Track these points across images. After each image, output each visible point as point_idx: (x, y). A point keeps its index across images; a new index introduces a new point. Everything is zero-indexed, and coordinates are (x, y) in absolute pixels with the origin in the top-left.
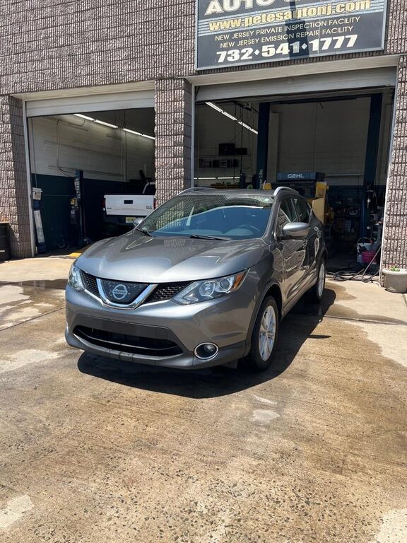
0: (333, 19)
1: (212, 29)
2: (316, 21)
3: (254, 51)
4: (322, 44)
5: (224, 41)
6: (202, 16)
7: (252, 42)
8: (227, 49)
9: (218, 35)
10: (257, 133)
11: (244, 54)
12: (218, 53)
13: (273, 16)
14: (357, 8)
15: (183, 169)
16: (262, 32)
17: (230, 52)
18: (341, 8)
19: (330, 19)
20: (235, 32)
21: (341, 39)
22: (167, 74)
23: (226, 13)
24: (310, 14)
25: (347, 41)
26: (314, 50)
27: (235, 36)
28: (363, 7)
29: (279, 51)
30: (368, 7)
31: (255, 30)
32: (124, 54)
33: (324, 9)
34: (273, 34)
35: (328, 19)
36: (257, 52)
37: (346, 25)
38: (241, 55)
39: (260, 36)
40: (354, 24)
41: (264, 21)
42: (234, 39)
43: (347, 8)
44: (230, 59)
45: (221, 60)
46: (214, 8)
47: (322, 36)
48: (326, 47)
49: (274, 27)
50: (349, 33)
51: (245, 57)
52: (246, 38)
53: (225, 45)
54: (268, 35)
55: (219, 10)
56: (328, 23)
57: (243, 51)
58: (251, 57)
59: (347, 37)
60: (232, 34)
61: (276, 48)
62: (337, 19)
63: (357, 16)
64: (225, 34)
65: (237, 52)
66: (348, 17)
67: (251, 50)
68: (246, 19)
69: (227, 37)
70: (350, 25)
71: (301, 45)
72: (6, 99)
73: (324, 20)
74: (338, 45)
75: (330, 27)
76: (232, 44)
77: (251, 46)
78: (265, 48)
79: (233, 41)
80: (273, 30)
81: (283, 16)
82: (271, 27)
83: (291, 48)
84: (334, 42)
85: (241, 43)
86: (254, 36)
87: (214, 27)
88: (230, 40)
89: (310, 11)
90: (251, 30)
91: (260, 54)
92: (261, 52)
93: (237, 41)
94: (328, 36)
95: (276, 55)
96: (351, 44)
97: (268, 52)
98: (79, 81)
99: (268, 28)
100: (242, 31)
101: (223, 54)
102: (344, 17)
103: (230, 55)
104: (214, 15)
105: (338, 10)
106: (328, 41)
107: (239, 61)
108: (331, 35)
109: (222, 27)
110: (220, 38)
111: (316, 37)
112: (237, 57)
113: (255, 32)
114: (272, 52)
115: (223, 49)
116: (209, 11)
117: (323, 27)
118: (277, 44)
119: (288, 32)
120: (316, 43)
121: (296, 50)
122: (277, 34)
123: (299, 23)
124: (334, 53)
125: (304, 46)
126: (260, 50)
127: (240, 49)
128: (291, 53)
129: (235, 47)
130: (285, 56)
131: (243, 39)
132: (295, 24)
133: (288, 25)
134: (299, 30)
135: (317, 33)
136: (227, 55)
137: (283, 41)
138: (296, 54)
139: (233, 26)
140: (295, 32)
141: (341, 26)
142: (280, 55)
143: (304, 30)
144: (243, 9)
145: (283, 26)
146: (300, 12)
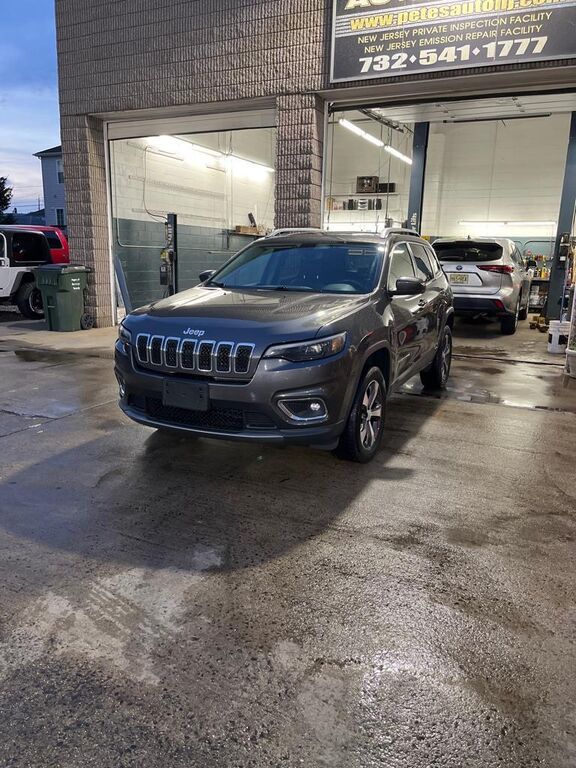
0: (516, 15)
1: (353, 28)
2: (491, 18)
3: (409, 57)
4: (499, 49)
5: (369, 44)
6: (342, 10)
7: (407, 45)
8: (373, 55)
9: (361, 36)
11: (395, 61)
12: (361, 60)
13: (438, 10)
14: (549, 1)
16: (420, 32)
17: (377, 59)
19: (512, 15)
20: (385, 32)
21: (525, 43)
22: (294, 88)
24: (485, 9)
25: (532, 45)
26: (488, 56)
27: (385, 37)
29: (441, 58)
31: (411, 29)
33: (505, 1)
34: (434, 35)
35: (509, 16)
36: (413, 59)
37: (533, 23)
38: (392, 62)
39: (418, 37)
40: (544, 22)
41: (423, 17)
42: (382, 41)
43: (535, 2)
44: (376, 68)
45: (365, 69)
47: (500, 39)
48: (504, 52)
49: (437, 25)
50: (536, 34)
51: (397, 65)
52: (400, 40)
53: (371, 49)
54: (427, 36)
56: (508, 21)
57: (395, 57)
58: (405, 66)
59: (533, 39)
60: (380, 35)
61: (439, 53)
62: (522, 15)
63: (549, 11)
64: (371, 34)
65: (386, 58)
66: (536, 13)
67: (404, 56)
68: (400, 16)
69: (374, 39)
70: (538, 23)
71: (471, 50)
73: (504, 17)
74: (521, 51)
75: (512, 26)
76: (380, 48)
77: (405, 50)
78: (423, 54)
79: (382, 43)
80: (435, 30)
81: (450, 11)
82: (433, 26)
83: (458, 54)
85: (391, 47)
86: (410, 37)
87: (356, 25)
88: (378, 43)
89: (485, 4)
90: (406, 29)
91: (417, 61)
92: (418, 59)
93: (386, 43)
94: (509, 38)
95: (439, 63)
96: (538, 49)
97: (428, 59)
99: (429, 26)
100: (394, 31)
101: (368, 61)
102: (531, 13)
103: (377, 63)
104: (358, 9)
105: (523, 3)
106: (508, 45)
107: (389, 70)
108: (513, 37)
109: (368, 26)
110: (364, 40)
111: (492, 40)
112: (386, 66)
113: (411, 33)
114: (433, 58)
115: (368, 55)
117: (502, 26)
118: (439, 49)
119: (456, 33)
120: (491, 48)
121: (465, 56)
122: (440, 35)
123: (470, 21)
124: (515, 61)
125: (476, 51)
126: (418, 56)
127: (391, 53)
128: (458, 60)
129: (384, 52)
130: (451, 64)
131: (395, 41)
132: (464, 21)
133: (455, 23)
134: (469, 30)
135: (494, 33)
136: (373, 63)
137: (449, 45)
138: (465, 62)
139: (382, 24)
140: (464, 32)
141: (526, 25)
142: (444, 63)
143: (477, 30)
144: (396, 1)
145: (449, 24)
146: (471, 5)
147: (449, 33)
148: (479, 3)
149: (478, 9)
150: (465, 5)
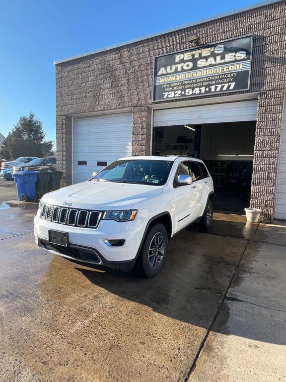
0: (222, 75)
1: (161, 82)
2: (213, 76)
3: (182, 92)
4: (216, 88)
5: (166, 88)
6: (156, 75)
7: (181, 87)
8: (168, 91)
9: (164, 85)
10: (194, 130)
12: (164, 93)
13: (192, 74)
14: (235, 69)
16: (186, 83)
18: (227, 69)
20: (173, 83)
21: (226, 85)
23: (168, 74)
24: (210, 73)
25: (229, 86)
26: (212, 91)
27: (172, 85)
28: (238, 68)
29: (194, 92)
30: (241, 68)
31: (182, 82)
33: (218, 69)
34: (191, 84)
35: (220, 75)
36: (183, 93)
37: (229, 78)
38: (175, 94)
39: (185, 85)
40: (234, 77)
41: (187, 77)
42: (172, 87)
43: (230, 69)
44: (169, 96)
45: (165, 97)
46: (162, 71)
47: (216, 84)
48: (218, 89)
49: (192, 80)
50: (230, 82)
51: (177, 95)
52: (178, 86)
53: (167, 90)
54: (189, 84)
55: (165, 72)
56: (220, 77)
57: (176, 92)
58: (180, 95)
59: (229, 84)
60: (171, 84)
61: (193, 90)
62: (225, 75)
63: (235, 73)
64: (167, 84)
65: (173, 92)
66: (230, 73)
67: (180, 92)
68: (178, 76)
70: (231, 77)
71: (205, 89)
73: (217, 76)
74: (225, 88)
75: (221, 79)
76: (171, 89)
77: (180, 90)
78: (187, 91)
79: (171, 87)
80: (191, 81)
81: (197, 74)
82: (190, 80)
83: (200, 90)
84: (223, 87)
85: (175, 88)
86: (182, 85)
88: (170, 87)
89: (210, 71)
90: (180, 82)
91: (185, 94)
93: (173, 87)
94: (220, 83)
95: (193, 94)
96: (231, 87)
97: (189, 92)
99: (189, 80)
100: (176, 82)
101: (166, 94)
102: (228, 74)
103: (170, 94)
104: (163, 75)
105: (225, 70)
106: (220, 86)
107: (174, 97)
108: (222, 83)
109: (166, 81)
110: (165, 86)
111: (213, 84)
112: (173, 95)
114: (191, 92)
115: (166, 92)
116: (160, 73)
117: (217, 79)
118: (193, 89)
119: (199, 82)
120: (213, 88)
121: (203, 91)
122: (193, 83)
123: (205, 78)
124: (222, 93)
125: (207, 89)
126: (185, 91)
127: (175, 91)
128: (200, 93)
129: (172, 91)
130: (197, 94)
131: (176, 86)
132: (202, 78)
133: (199, 79)
134: (204, 81)
135: (214, 82)
136: (168, 94)
137: (197, 87)
138: (203, 93)
139: (171, 80)
140: (203, 82)
141: (227, 78)
142: (195, 94)
143: (207, 81)
144: (176, 72)
145: (196, 79)
146: (205, 72)
147: (196, 83)
148: (208, 70)
149: (208, 73)
150: (203, 72)
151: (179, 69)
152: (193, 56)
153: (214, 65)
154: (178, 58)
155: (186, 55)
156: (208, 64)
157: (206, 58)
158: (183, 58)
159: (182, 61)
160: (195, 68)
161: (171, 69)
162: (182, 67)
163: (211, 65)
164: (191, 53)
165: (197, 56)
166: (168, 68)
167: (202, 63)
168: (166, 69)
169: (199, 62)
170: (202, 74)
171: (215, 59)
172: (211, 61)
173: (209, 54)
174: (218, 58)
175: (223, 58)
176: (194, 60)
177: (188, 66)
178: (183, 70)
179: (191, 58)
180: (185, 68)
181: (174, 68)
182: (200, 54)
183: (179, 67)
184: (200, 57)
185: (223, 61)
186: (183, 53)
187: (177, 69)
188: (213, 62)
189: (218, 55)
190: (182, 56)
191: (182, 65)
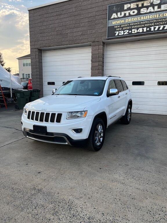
0: (159, 19)
1: (113, 24)
2: (152, 20)
3: (129, 31)
4: (155, 28)
5: (118, 28)
6: (109, 19)
7: (128, 28)
8: (119, 31)
9: (115, 26)
11: (125, 32)
12: (115, 32)
13: (136, 18)
15: (101, 74)
16: (132, 24)
17: (120, 32)
18: (162, 15)
19: (158, 19)
20: (122, 25)
21: (162, 27)
22: (96, 40)
23: (119, 18)
24: (150, 17)
26: (152, 30)
27: (122, 26)
29: (138, 31)
31: (129, 24)
32: (80, 33)
33: (156, 15)
34: (136, 25)
35: (157, 20)
36: (130, 32)
37: (164, 21)
38: (124, 33)
39: (131, 26)
41: (133, 20)
43: (164, 15)
44: (120, 34)
45: (117, 35)
46: (114, 16)
47: (155, 26)
48: (156, 29)
49: (137, 22)
50: (165, 24)
51: (125, 33)
52: (126, 27)
53: (118, 29)
54: (134, 25)
55: (116, 17)
56: (157, 21)
57: (125, 31)
58: (128, 34)
59: (164, 26)
60: (121, 25)
61: (137, 30)
62: (161, 19)
64: (118, 25)
65: (122, 32)
66: (165, 18)
67: (128, 31)
68: (126, 20)
69: (119, 26)
70: (165, 21)
71: (147, 29)
72: (37, 50)
73: (156, 20)
74: (161, 29)
75: (158, 22)
77: (128, 29)
78: (133, 30)
79: (121, 28)
80: (136, 24)
81: (140, 18)
82: (136, 22)
83: (143, 30)
84: (159, 28)
86: (129, 26)
87: (114, 23)
88: (120, 27)
89: (150, 16)
90: (128, 24)
92: (132, 32)
93: (123, 28)
94: (157, 25)
95: (137, 33)
96: (166, 28)
97: (134, 31)
98: (63, 43)
99: (134, 23)
100: (125, 24)
101: (117, 32)
102: (163, 19)
103: (120, 33)
104: (114, 18)
106: (157, 27)
109: (117, 23)
111: (152, 26)
112: (122, 34)
113: (129, 25)
114: (136, 31)
115: (117, 31)
116: (112, 17)
117: (155, 22)
118: (138, 29)
119: (142, 24)
120: (152, 28)
121: (145, 30)
122: (138, 25)
123: (146, 21)
124: (159, 32)
125: (148, 29)
127: (124, 30)
128: (143, 32)
129: (122, 30)
130: (141, 33)
131: (125, 27)
132: (145, 21)
133: (142, 22)
134: (146, 23)
135: (153, 24)
136: (119, 33)
137: (140, 27)
138: (145, 32)
140: (145, 24)
141: (162, 22)
142: (139, 32)
143: (148, 23)
144: (125, 16)
145: (140, 22)
146: (146, 17)
147: (140, 24)
148: (148, 16)
149: (148, 18)
150: (145, 17)
151: (127, 15)
152: (137, 5)
153: (153, 12)
154: (126, 7)
155: (132, 4)
156: (148, 11)
157: (147, 7)
158: (130, 7)
159: (129, 9)
160: (139, 14)
161: (121, 14)
162: (129, 13)
163: (150, 12)
164: (136, 3)
165: (140, 6)
166: (119, 14)
167: (144, 10)
168: (117, 15)
169: (142, 10)
170: (145, 19)
171: (154, 8)
172: (150, 10)
173: (149, 4)
174: (156, 7)
175: (159, 7)
176: (138, 9)
177: (134, 12)
178: (130, 15)
179: (136, 7)
180: (132, 13)
181: (123, 13)
182: (143, 4)
183: (127, 13)
184: (143, 6)
185: (159, 10)
186: (130, 3)
187: (125, 14)
188: (152, 10)
189: (156, 5)
190: (129, 5)
191: (129, 11)
